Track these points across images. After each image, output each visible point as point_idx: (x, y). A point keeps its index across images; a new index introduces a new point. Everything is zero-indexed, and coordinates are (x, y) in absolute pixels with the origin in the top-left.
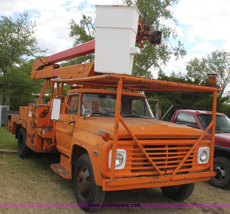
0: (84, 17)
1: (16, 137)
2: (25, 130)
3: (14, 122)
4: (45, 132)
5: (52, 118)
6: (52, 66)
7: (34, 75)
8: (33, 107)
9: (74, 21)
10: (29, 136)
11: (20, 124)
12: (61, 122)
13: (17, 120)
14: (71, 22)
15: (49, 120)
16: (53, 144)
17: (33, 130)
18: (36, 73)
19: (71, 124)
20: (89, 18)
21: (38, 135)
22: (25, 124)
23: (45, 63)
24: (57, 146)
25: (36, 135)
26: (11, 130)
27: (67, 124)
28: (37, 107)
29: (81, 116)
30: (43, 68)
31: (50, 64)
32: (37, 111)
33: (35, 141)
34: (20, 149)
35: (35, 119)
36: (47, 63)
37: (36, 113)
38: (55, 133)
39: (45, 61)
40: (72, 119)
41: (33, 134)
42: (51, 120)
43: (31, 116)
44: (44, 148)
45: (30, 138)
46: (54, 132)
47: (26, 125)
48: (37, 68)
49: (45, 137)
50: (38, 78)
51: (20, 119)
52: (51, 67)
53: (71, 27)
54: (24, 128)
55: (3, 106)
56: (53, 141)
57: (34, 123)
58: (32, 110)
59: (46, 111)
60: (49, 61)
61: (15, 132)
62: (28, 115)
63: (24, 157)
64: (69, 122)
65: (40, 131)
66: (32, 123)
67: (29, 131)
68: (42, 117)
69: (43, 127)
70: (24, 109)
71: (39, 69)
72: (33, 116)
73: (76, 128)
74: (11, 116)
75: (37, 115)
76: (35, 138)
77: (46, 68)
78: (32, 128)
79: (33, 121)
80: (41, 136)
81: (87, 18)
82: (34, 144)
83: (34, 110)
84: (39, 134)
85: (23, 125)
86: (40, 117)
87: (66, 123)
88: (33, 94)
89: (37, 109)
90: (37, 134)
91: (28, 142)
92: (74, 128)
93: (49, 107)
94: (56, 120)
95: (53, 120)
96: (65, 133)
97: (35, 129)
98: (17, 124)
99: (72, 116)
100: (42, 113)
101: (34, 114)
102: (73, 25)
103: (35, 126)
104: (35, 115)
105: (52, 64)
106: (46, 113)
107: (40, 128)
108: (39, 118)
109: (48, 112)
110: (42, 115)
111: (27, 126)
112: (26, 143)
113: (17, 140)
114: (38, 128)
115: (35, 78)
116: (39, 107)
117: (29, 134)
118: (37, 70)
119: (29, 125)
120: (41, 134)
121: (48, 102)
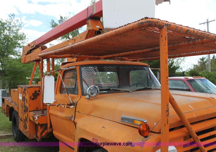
0: (61, 18)
1: (10, 120)
2: (18, 113)
3: (7, 105)
4: (38, 117)
5: (45, 102)
6: (40, 48)
7: (24, 60)
8: (22, 89)
9: (54, 21)
10: (21, 120)
11: (12, 107)
12: (57, 106)
13: (9, 103)
14: (52, 22)
15: (41, 104)
16: (49, 130)
17: (25, 114)
18: (25, 57)
19: (71, 107)
20: (65, 18)
21: (30, 120)
22: (16, 108)
23: (32, 47)
24: (54, 132)
25: (28, 120)
26: (5, 113)
27: (66, 107)
28: (27, 89)
29: (82, 95)
30: (31, 52)
31: (37, 47)
32: (27, 93)
33: (28, 127)
34: (14, 132)
35: (25, 102)
36: (35, 46)
37: (26, 95)
38: (50, 117)
39: (32, 45)
40: (71, 100)
41: (25, 118)
42: (44, 104)
43: (21, 99)
44: (39, 134)
45: (22, 122)
46: (48, 115)
47: (18, 108)
48: (26, 53)
49: (39, 123)
50: (28, 62)
51: (12, 102)
52: (39, 50)
53: (52, 25)
54: (15, 111)
55: (2, 90)
56: (49, 126)
57: (26, 107)
58: (22, 93)
59: (37, 92)
60: (37, 44)
61: (8, 114)
62: (18, 98)
63: (19, 141)
64: (66, 104)
65: (33, 115)
66: (23, 106)
67: (21, 115)
68: (33, 99)
69: (35, 110)
70: (14, 91)
71: (28, 54)
72: (24, 98)
73: (79, 112)
74: (4, 99)
75: (27, 97)
76: (27, 123)
77: (35, 51)
78: (23, 111)
79: (24, 104)
80: (33, 121)
81: (63, 18)
82: (27, 130)
83: (24, 93)
84: (32, 119)
85: (15, 108)
86: (30, 99)
87: (63, 106)
88: (27, 78)
89: (27, 91)
90: (30, 118)
91: (21, 126)
92: (75, 112)
93: (39, 87)
94: (50, 103)
95: (47, 104)
96: (63, 118)
97: (26, 113)
98: (10, 107)
99: (70, 96)
100: (33, 94)
101: (24, 96)
102: (54, 24)
103: (26, 110)
104: (25, 98)
105: (39, 47)
106: (38, 94)
107: (31, 111)
108: (29, 101)
109: (40, 93)
110: (32, 97)
111: (18, 110)
112: (19, 127)
113: (11, 122)
114: (30, 111)
115: (25, 62)
116: (28, 89)
117: (21, 118)
118: (26, 55)
119: (20, 108)
120: (34, 120)
121: (39, 82)
